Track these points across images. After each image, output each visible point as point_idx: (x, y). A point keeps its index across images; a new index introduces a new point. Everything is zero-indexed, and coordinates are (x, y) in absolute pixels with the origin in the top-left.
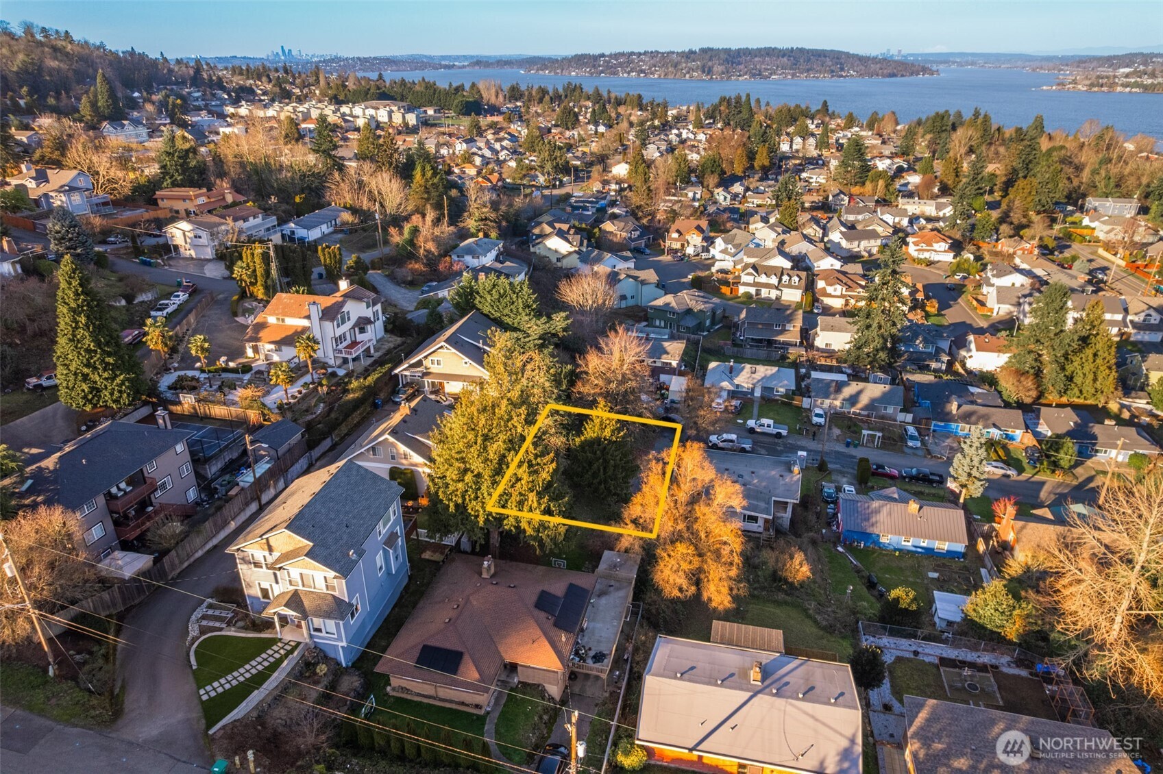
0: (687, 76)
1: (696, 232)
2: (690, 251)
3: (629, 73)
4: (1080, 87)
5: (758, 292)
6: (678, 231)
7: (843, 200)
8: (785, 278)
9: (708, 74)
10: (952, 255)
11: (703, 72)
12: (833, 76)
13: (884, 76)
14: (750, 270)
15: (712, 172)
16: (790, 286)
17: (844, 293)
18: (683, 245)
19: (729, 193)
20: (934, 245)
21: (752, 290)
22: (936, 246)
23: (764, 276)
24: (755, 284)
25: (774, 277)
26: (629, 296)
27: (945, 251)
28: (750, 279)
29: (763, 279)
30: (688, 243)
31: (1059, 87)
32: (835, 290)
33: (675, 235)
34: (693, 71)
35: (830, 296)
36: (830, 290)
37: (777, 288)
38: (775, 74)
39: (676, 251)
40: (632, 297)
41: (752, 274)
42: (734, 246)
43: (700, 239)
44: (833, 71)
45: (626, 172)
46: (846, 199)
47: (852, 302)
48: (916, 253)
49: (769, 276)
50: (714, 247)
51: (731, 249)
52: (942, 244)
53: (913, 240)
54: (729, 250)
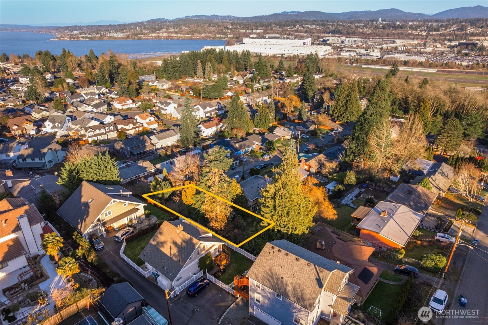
1: (28, 122)
4: (66, 39)
5: (98, 139)
7: (56, 95)
8: (107, 128)
10: (134, 104)
14: (90, 130)
16: (110, 131)
17: (133, 127)
18: (22, 132)
20: (127, 102)
24: (95, 135)
25: (102, 129)
29: (97, 132)
30: (25, 129)
31: (58, 39)
32: (130, 127)
33: (15, 127)
36: (127, 127)
37: (105, 134)
41: (92, 131)
42: (59, 123)
43: (32, 125)
46: (58, 94)
47: (137, 129)
48: (121, 107)
49: (100, 130)
50: (45, 127)
51: (58, 125)
52: (130, 101)
53: (117, 102)
54: (57, 126)
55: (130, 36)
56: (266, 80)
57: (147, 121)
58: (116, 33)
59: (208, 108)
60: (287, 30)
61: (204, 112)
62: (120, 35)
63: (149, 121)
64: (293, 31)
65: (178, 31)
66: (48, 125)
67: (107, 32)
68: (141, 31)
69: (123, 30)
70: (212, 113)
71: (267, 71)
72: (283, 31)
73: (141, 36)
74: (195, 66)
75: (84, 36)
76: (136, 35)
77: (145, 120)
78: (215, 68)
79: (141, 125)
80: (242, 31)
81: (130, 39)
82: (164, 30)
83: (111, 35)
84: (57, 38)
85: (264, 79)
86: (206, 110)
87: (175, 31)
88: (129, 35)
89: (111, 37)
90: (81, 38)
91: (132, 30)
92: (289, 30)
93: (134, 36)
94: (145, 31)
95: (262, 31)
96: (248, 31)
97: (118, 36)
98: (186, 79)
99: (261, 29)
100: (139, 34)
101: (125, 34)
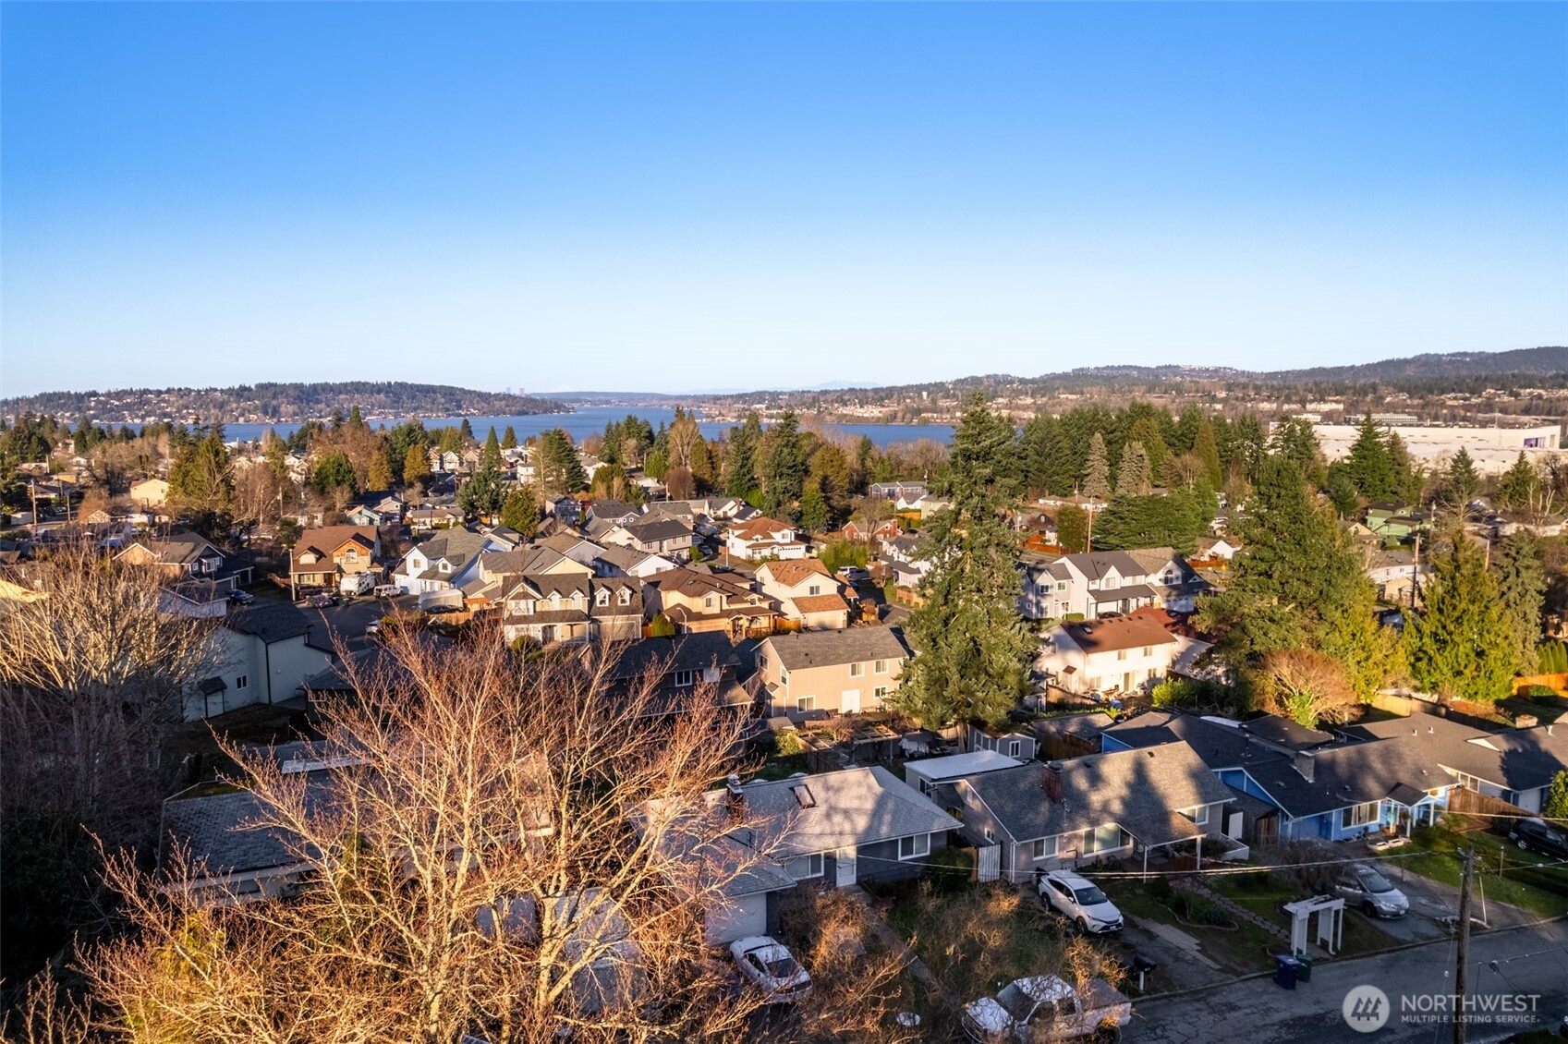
0: (241, 420)
1: (354, 545)
2: (349, 584)
3: (143, 418)
4: (729, 419)
5: (548, 631)
6: (313, 550)
7: (575, 506)
8: (602, 594)
9: (273, 416)
10: (803, 547)
11: (266, 413)
12: (449, 415)
13: (511, 413)
14: (520, 588)
15: (339, 483)
16: (614, 610)
17: (725, 607)
18: (328, 578)
19: (377, 512)
20: (774, 534)
21: (536, 631)
22: (777, 537)
23: (556, 597)
24: (541, 617)
25: (578, 596)
26: (229, 678)
27: (792, 543)
28: (525, 607)
29: (555, 603)
30: (340, 570)
31: (709, 420)
32: (709, 604)
33: (308, 559)
34: (249, 412)
35: (700, 617)
36: (697, 604)
37: (588, 617)
38: (371, 414)
39: (318, 590)
40: (241, 682)
41: (525, 596)
42: (449, 559)
43: (367, 559)
44: (447, 410)
45: (162, 497)
46: (578, 504)
47: (744, 622)
48: (750, 552)
49: (565, 594)
50: (404, 572)
51: (445, 567)
52: (786, 531)
53: (737, 533)
54: (441, 570)
55: (900, 415)
56: (1405, 512)
57: (802, 590)
58: (861, 407)
59: (1113, 572)
60: (1443, 405)
61: (1092, 592)
62: (872, 412)
63: (807, 594)
64: (1467, 408)
65: (1045, 405)
66: (416, 564)
67: (836, 405)
68: (934, 401)
69: (882, 399)
70: (1133, 602)
71: (1400, 483)
72: (1423, 407)
73: (930, 415)
74: (1081, 456)
75: (775, 412)
76: (918, 412)
77: (791, 584)
78: (1161, 469)
79: (765, 605)
80: (1266, 406)
81: (898, 422)
82: (1000, 400)
83: (845, 412)
84: (707, 417)
85: (1393, 510)
86: (1100, 585)
87: (1034, 403)
88: (896, 413)
89: (845, 415)
90: (767, 417)
91: (908, 401)
92: (1450, 403)
93: (909, 416)
94: (943, 403)
95: (1341, 407)
96: (1286, 407)
97: (865, 415)
98: (1041, 501)
99: (1337, 402)
100: (927, 410)
101: (884, 410)
